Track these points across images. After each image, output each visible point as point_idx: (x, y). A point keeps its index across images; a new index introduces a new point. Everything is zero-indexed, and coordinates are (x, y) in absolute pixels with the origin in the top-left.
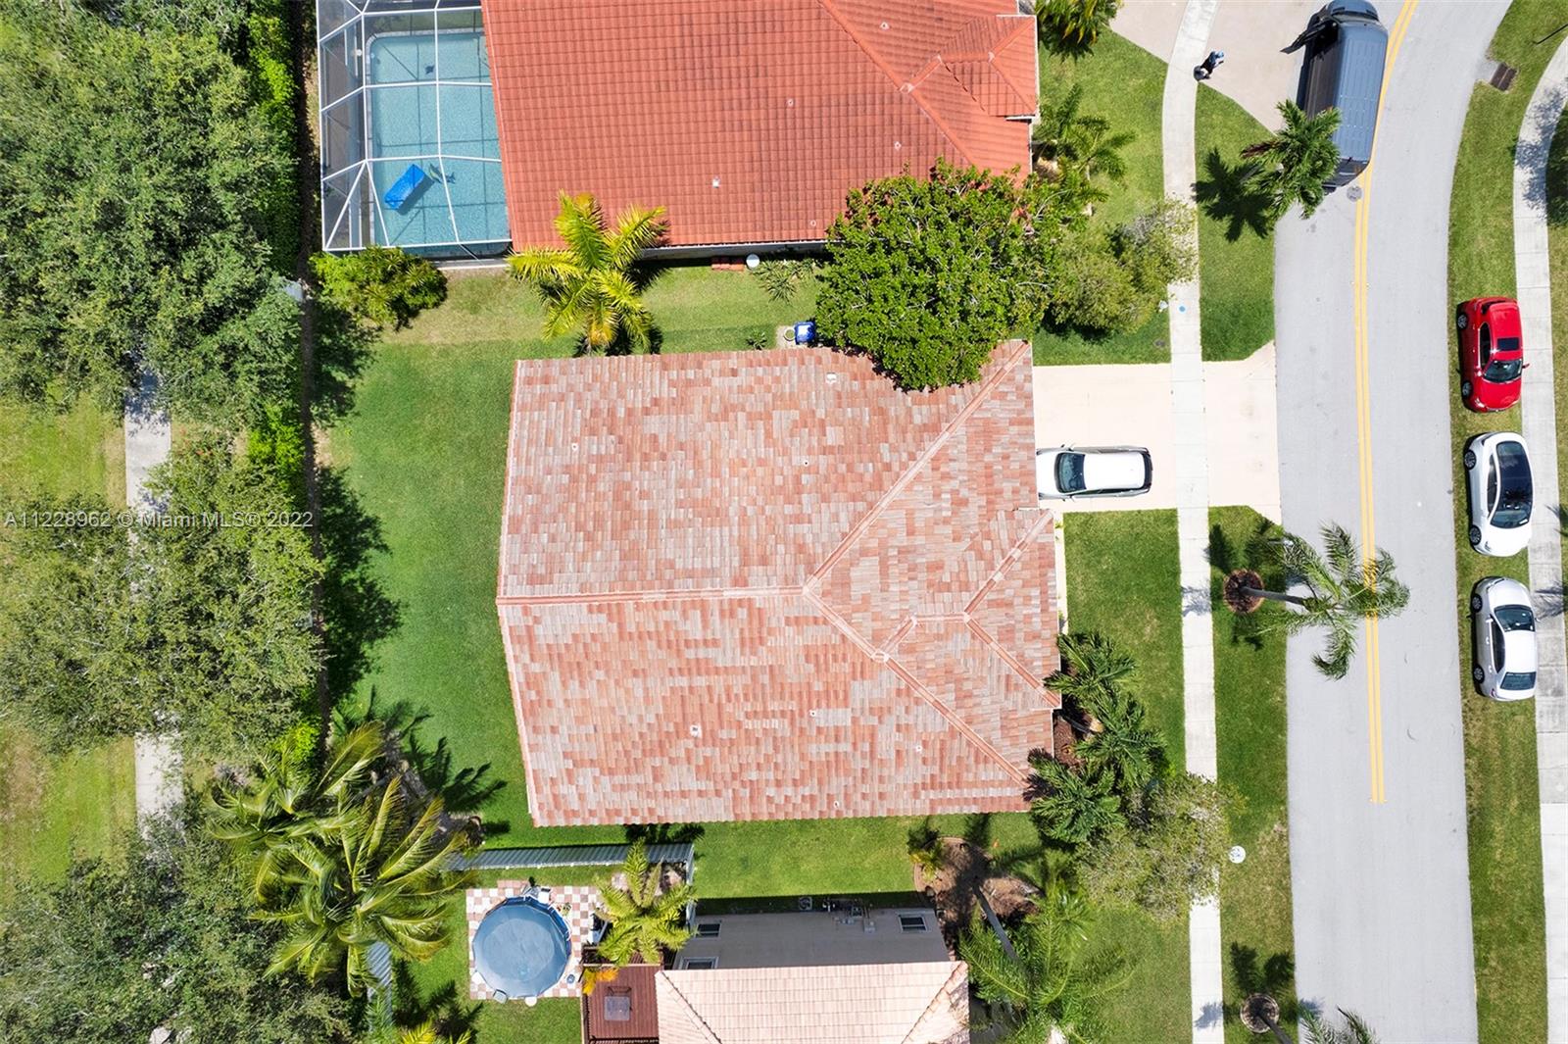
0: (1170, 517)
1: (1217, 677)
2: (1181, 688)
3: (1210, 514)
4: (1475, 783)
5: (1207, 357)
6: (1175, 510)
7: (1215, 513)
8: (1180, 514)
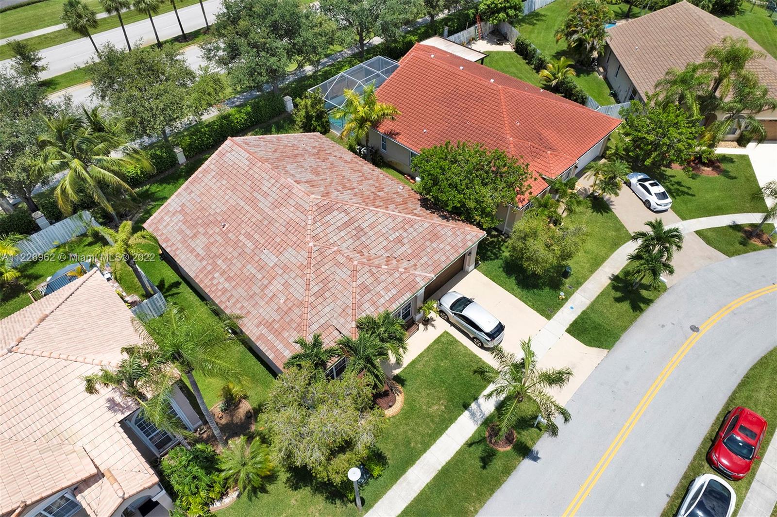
1: (448, 463)
2: (425, 450)
5: (568, 331)
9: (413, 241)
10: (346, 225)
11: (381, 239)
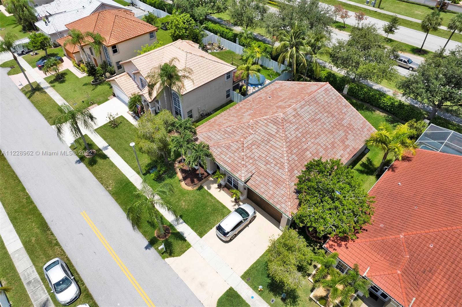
0: (201, 234)
3: (190, 245)
4: (51, 237)
5: (231, 289)
6: (201, 237)
7: (189, 246)
8: (198, 237)
9: (270, 171)
10: (270, 134)
11: (266, 153)
